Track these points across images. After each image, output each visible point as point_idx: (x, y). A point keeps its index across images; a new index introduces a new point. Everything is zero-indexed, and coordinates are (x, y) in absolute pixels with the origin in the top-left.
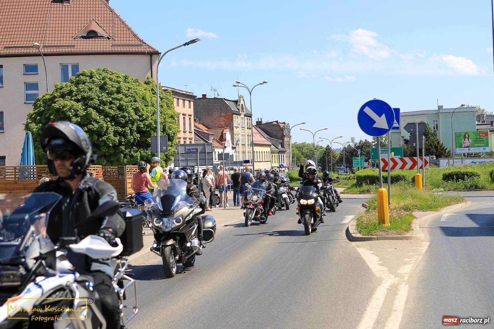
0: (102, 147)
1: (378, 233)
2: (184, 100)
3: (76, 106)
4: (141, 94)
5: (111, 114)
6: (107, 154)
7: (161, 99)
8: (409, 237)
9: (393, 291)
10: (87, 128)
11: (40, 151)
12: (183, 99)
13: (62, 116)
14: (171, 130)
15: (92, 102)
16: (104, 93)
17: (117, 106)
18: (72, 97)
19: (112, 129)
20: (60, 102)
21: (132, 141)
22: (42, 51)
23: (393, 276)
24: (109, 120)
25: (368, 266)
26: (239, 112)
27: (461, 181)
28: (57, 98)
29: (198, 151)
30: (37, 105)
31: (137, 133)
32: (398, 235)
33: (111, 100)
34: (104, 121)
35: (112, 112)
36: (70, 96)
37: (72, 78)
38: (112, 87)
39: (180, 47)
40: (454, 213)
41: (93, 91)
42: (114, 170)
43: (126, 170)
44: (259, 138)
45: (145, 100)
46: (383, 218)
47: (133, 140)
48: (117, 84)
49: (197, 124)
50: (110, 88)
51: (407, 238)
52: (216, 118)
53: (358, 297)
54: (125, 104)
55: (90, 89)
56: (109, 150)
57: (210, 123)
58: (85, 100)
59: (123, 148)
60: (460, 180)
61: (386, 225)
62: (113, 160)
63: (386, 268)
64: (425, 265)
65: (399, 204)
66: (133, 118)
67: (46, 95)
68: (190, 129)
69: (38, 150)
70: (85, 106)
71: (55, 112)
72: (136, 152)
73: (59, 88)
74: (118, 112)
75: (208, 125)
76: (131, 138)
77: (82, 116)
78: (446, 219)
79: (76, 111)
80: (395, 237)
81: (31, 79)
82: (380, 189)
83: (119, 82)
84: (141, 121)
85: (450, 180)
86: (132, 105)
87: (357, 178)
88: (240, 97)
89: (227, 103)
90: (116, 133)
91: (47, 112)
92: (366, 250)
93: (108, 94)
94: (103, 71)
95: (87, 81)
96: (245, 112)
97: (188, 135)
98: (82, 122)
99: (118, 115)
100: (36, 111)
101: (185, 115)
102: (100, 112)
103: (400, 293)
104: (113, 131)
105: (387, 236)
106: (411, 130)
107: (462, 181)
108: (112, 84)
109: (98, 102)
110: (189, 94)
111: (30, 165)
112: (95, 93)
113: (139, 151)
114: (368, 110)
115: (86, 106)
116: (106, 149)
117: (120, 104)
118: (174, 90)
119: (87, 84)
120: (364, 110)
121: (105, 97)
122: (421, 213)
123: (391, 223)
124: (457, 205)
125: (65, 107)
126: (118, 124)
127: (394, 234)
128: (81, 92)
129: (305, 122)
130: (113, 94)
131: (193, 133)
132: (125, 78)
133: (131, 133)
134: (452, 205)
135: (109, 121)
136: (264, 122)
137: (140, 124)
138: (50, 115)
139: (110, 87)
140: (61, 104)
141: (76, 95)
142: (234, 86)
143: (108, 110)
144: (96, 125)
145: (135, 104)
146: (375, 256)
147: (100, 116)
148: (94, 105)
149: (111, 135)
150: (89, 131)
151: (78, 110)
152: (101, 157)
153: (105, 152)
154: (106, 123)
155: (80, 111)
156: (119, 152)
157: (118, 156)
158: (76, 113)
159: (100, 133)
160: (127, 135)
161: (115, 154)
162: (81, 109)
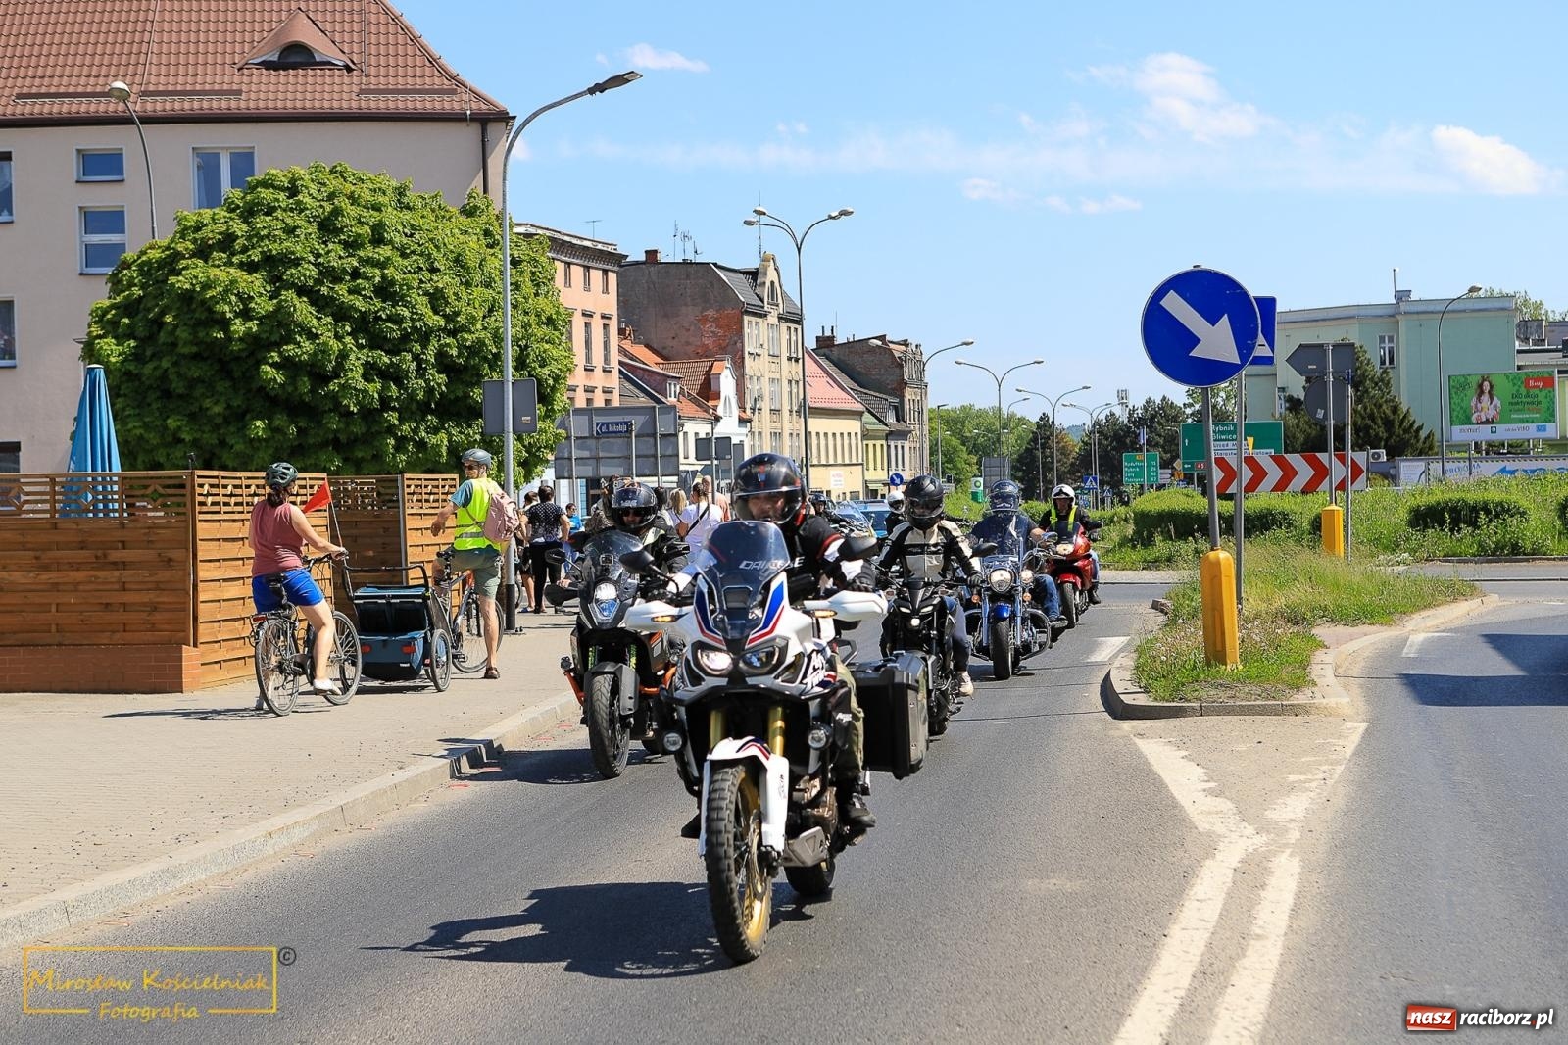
0: (325, 415)
1: (1204, 694)
2: (587, 268)
3: (244, 285)
4: (451, 247)
5: (356, 310)
6: (343, 438)
7: (515, 262)
8: (1299, 705)
9: (1251, 876)
10: (280, 354)
11: (130, 426)
12: (586, 263)
13: (201, 315)
15: (294, 271)
16: (334, 243)
17: (374, 285)
18: (233, 255)
19: (358, 359)
20: (194, 272)
21: (421, 395)
22: (136, 107)
23: (1250, 830)
25: (1174, 798)
26: (763, 307)
27: (1466, 530)
28: (184, 258)
29: (632, 431)
30: (122, 280)
31: (439, 372)
32: (1267, 699)
33: (356, 264)
34: (331, 331)
35: (359, 303)
36: (225, 252)
37: (231, 195)
38: (360, 223)
39: (576, 96)
40: (1443, 631)
42: (365, 489)
43: (403, 490)
44: (825, 389)
45: (462, 267)
46: (1219, 648)
47: (423, 391)
48: (376, 213)
49: (627, 345)
50: (351, 226)
51: (1295, 710)
52: (690, 326)
53: (1140, 895)
54: (398, 277)
55: (290, 231)
56: (348, 425)
57: (670, 343)
58: (274, 266)
59: (393, 417)
60: (1462, 526)
61: (1229, 667)
62: (362, 457)
63: (1229, 803)
64: (1354, 795)
65: (1269, 601)
66: (426, 325)
67: (150, 248)
68: (606, 359)
70: (275, 285)
71: (178, 305)
72: (435, 431)
73: (191, 227)
74: (377, 303)
75: (664, 348)
76: (416, 384)
77: (263, 317)
78: (1420, 651)
79: (242, 298)
80: (1259, 706)
81: (102, 197)
82: (1212, 554)
83: (377, 208)
84: (453, 334)
85: (1433, 528)
86: (422, 282)
87: (1135, 519)
88: (765, 259)
89: (725, 278)
90: (370, 371)
91: (153, 303)
92: (1166, 747)
93: (346, 245)
94: (332, 172)
95: (280, 206)
96: (781, 305)
97: (598, 380)
98: (264, 336)
99: (379, 311)
100: (118, 299)
101: (591, 316)
102: (321, 303)
103: (1272, 881)
104: (360, 362)
105: (1231, 702)
106: (1310, 367)
107: (1470, 529)
108: (360, 215)
109: (312, 271)
110: (605, 249)
111: (103, 469)
112: (305, 243)
113: (445, 429)
114: (1174, 303)
115: (277, 283)
116: (340, 421)
117: (384, 277)
118: (557, 236)
119: (279, 213)
120: (1163, 303)
121: (336, 255)
122: (1340, 629)
123: (1244, 660)
124: (1454, 605)
125: (210, 288)
126: (377, 342)
127: (1254, 697)
128: (262, 238)
129: (971, 341)
130: (362, 246)
131: (616, 372)
132: (400, 194)
133: (421, 371)
134: (1438, 606)
135: (348, 334)
136: (840, 340)
137: (448, 345)
138: (163, 313)
139: (353, 223)
140: (196, 278)
141: (244, 250)
142: (748, 223)
143: (347, 299)
144: (308, 346)
145: (432, 280)
146: (1194, 764)
147: (321, 318)
148: (300, 282)
149: (355, 376)
150: (287, 365)
151: (252, 298)
152: (324, 445)
153: (336, 432)
154: (338, 338)
155: (259, 301)
156: (379, 433)
157: (377, 443)
158: (245, 305)
159: (318, 372)
160: (407, 378)
161: (369, 439)
162: (261, 295)
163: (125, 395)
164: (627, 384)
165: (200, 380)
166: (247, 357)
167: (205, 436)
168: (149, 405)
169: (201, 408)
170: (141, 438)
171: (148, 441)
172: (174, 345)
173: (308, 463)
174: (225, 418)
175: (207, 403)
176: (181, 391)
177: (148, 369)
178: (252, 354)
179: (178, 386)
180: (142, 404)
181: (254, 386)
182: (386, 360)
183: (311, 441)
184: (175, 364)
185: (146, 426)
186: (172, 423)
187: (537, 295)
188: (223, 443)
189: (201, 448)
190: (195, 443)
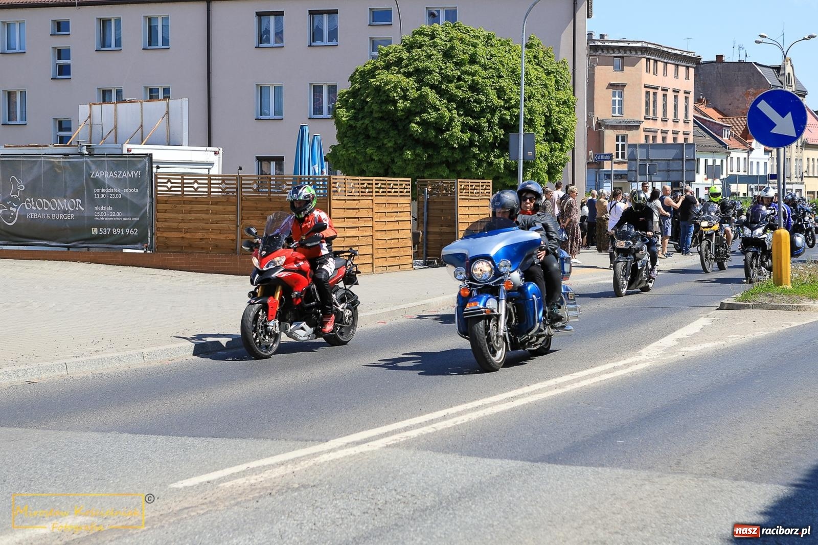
0: (442, 149)
1: (758, 299)
2: (677, 66)
3: (404, 83)
4: (511, 65)
5: (458, 96)
6: (450, 160)
7: (548, 74)
8: (805, 306)
10: (420, 118)
11: (350, 152)
12: (676, 63)
13: (383, 98)
14: (559, 123)
15: (429, 77)
16: (450, 63)
17: (468, 85)
18: (401, 68)
19: (459, 121)
20: (382, 77)
21: (491, 140)
24: (455, 107)
25: (658, 341)
26: (782, 87)
28: (379, 69)
31: (500, 128)
32: (788, 303)
33: (459, 74)
34: (446, 107)
35: (460, 94)
36: (397, 67)
38: (464, 53)
41: (432, 59)
43: (458, 187)
45: (515, 75)
47: (492, 138)
48: (472, 48)
49: (702, 108)
50: (459, 54)
52: (740, 98)
54: (481, 81)
55: (429, 57)
56: (453, 154)
57: (728, 107)
58: (419, 74)
59: (476, 150)
61: (783, 287)
62: (461, 171)
66: (494, 104)
68: (686, 116)
69: (347, 151)
70: (419, 84)
71: (374, 93)
72: (498, 157)
73: (384, 53)
74: (469, 94)
75: (724, 110)
76: (489, 136)
77: (413, 99)
79: (405, 90)
80: (780, 306)
81: (381, 33)
82: (778, 231)
83: (474, 45)
84: (508, 109)
86: (493, 83)
88: (785, 60)
89: (760, 71)
90: (465, 127)
91: (364, 92)
93: (456, 64)
95: (425, 44)
96: (794, 87)
97: (681, 127)
98: (413, 109)
99: (470, 97)
100: (351, 88)
102: (441, 93)
104: (460, 123)
105: (769, 303)
108: (464, 49)
109: (437, 77)
110: (688, 55)
111: (304, 174)
112: (436, 63)
113: (504, 157)
114: (764, 107)
115: (419, 81)
116: (449, 152)
117: (473, 81)
118: (659, 48)
119: (424, 48)
120: (758, 106)
121: (451, 70)
123: (793, 284)
125: (388, 84)
126: (469, 113)
128: (415, 60)
130: (464, 65)
131: (692, 123)
132: (488, 39)
133: (490, 127)
135: (455, 109)
137: (505, 114)
138: (367, 96)
140: (383, 79)
141: (407, 66)
142: (758, 42)
143: (454, 91)
144: (434, 114)
145: (498, 82)
147: (441, 100)
148: (432, 82)
149: (457, 130)
150: (423, 123)
151: (408, 90)
152: (441, 163)
153: (446, 157)
154: (450, 111)
155: (411, 91)
156: (469, 158)
157: (467, 163)
158: (405, 93)
159: (440, 127)
160: (483, 131)
161: (463, 160)
162: (413, 88)
163: (349, 137)
164: (700, 130)
165: (383, 130)
166: (405, 119)
167: (384, 157)
168: (359, 142)
169: (383, 144)
170: (355, 158)
171: (358, 159)
172: (372, 112)
173: (433, 171)
174: (394, 149)
175: (385, 142)
176: (374, 135)
177: (359, 124)
178: (407, 117)
179: (372, 133)
180: (356, 141)
181: (408, 134)
182: (473, 122)
183: (435, 161)
184: (372, 122)
185: (357, 152)
186: (369, 151)
187: (558, 89)
188: (393, 161)
189: (383, 163)
190: (380, 161)
